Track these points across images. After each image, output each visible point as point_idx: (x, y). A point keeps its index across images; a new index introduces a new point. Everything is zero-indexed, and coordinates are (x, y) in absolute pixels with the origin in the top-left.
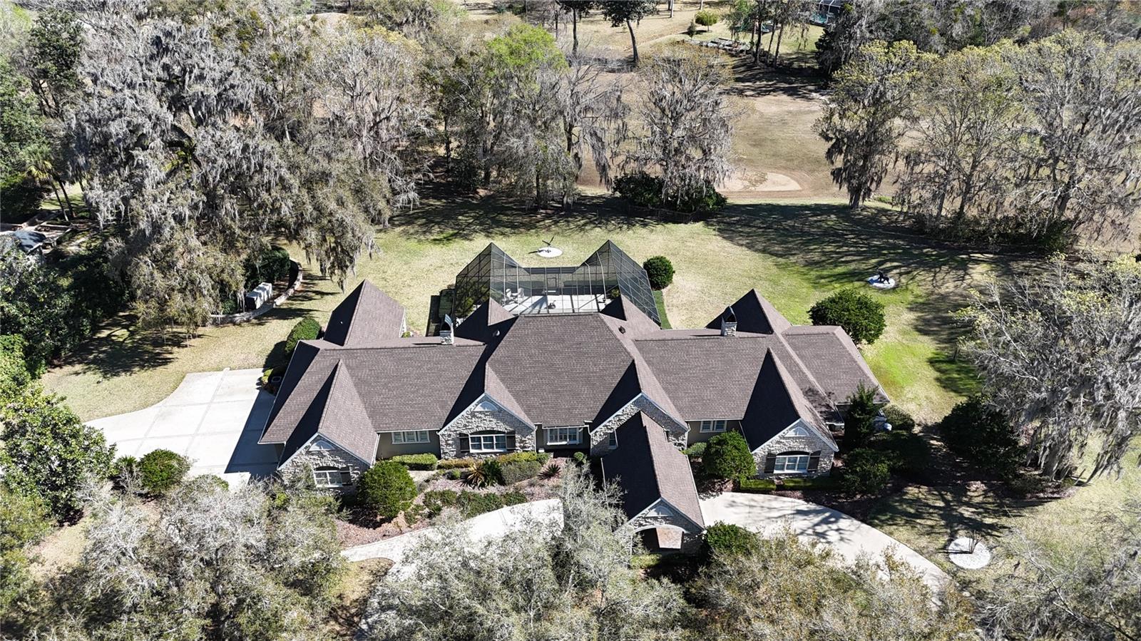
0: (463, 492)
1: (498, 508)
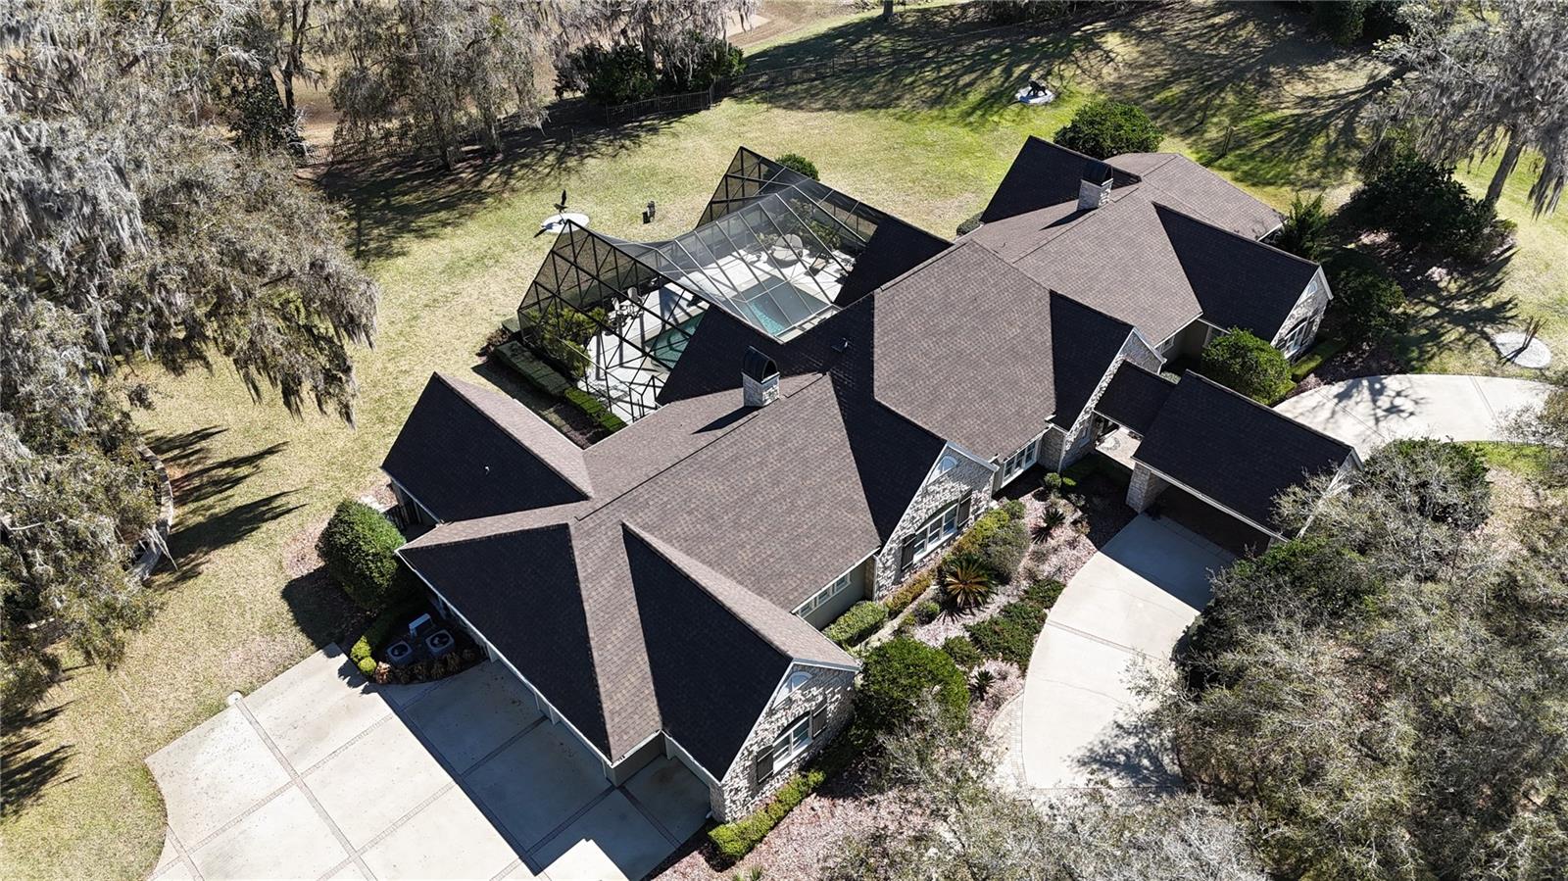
0: (966, 628)
1: (1043, 619)
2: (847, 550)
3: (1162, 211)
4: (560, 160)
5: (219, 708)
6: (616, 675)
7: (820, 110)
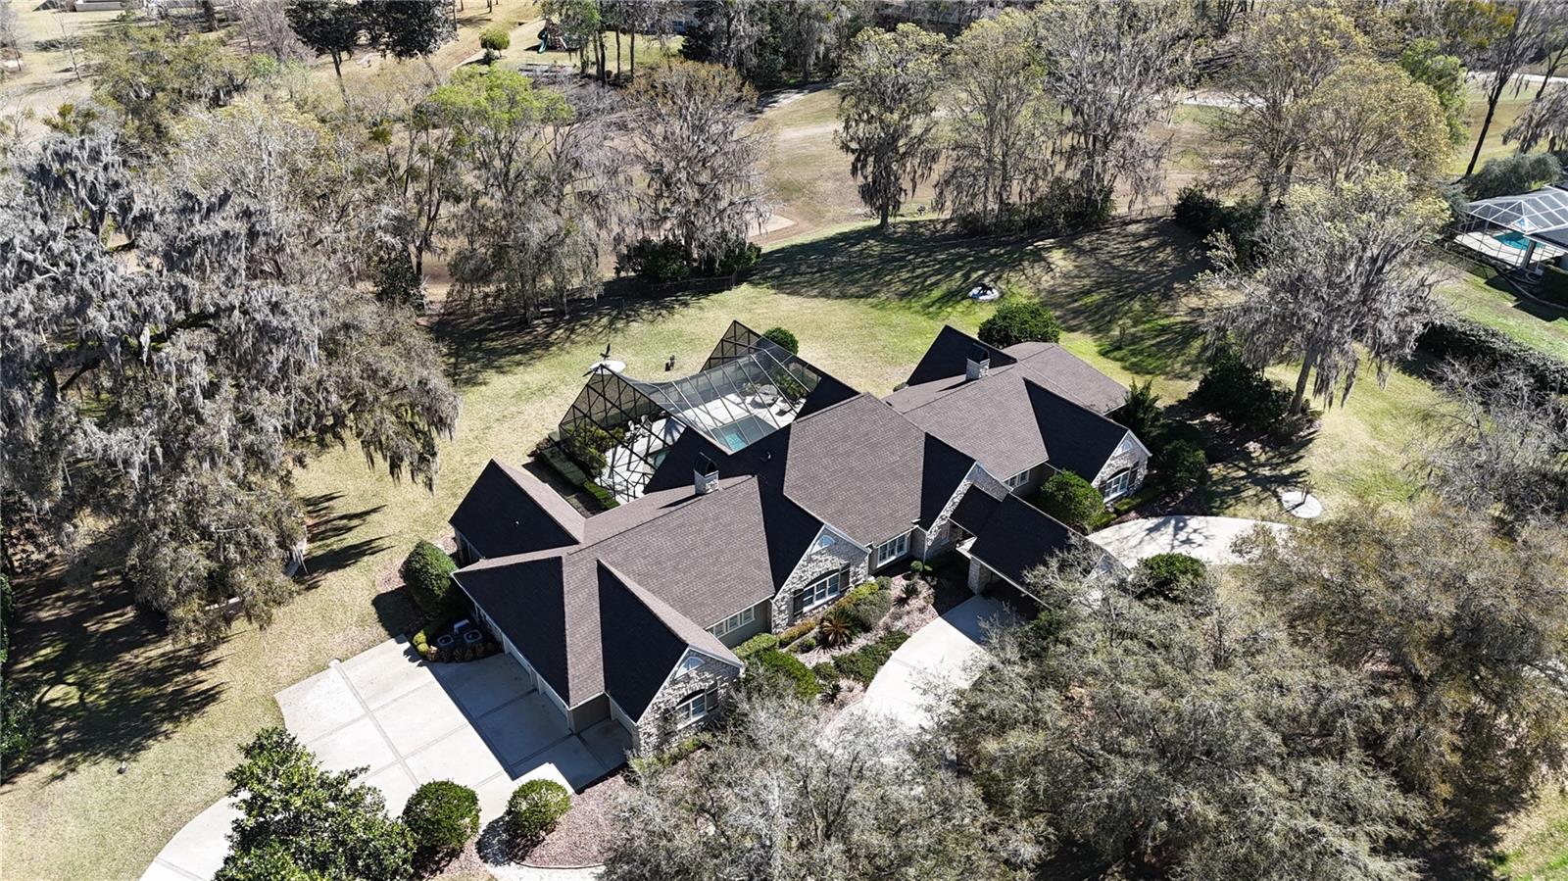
0: (833, 658)
1: (888, 657)
2: (750, 594)
3: (1029, 384)
4: (611, 323)
5: (325, 667)
6: (580, 654)
7: (815, 296)
